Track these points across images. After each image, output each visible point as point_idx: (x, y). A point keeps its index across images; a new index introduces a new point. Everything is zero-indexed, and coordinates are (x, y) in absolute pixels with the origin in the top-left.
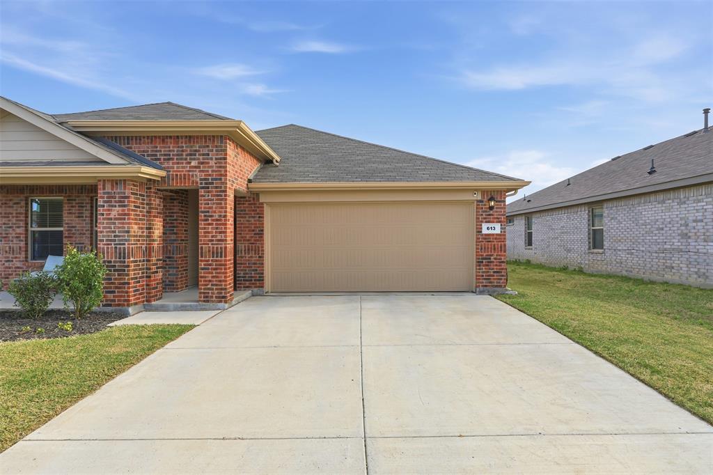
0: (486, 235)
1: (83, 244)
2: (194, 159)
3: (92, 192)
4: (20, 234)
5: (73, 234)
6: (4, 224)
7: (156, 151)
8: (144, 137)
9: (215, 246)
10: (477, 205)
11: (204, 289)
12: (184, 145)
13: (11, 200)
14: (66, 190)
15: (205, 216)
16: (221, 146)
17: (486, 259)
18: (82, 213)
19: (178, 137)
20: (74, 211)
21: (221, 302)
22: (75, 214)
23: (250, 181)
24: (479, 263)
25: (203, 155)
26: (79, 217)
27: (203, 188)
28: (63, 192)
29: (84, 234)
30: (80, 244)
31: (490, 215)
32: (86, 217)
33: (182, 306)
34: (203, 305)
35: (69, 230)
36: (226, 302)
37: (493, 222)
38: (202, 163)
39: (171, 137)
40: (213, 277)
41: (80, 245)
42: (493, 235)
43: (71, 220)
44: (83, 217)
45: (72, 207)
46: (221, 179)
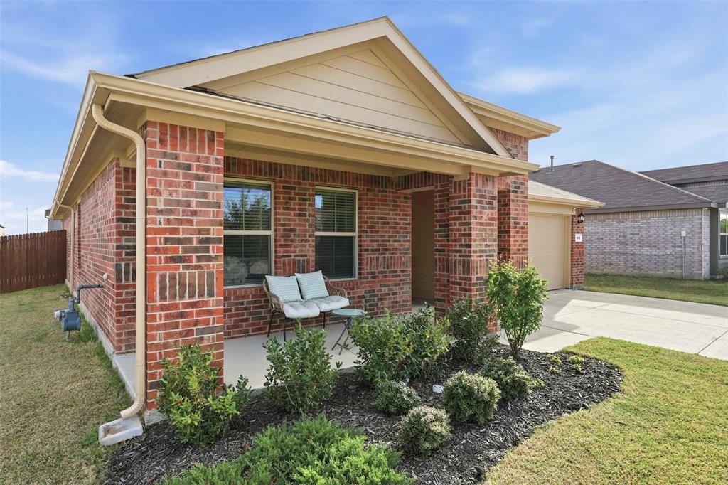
0: (577, 243)
1: (306, 256)
3: (317, 180)
5: (292, 241)
10: (573, 219)
14: (281, 172)
17: (577, 262)
18: (304, 210)
20: (292, 206)
22: (294, 209)
26: (300, 215)
28: (276, 174)
29: (307, 241)
30: (302, 256)
31: (578, 227)
32: (309, 215)
35: (286, 235)
37: (579, 233)
41: (301, 258)
43: (289, 220)
44: (305, 215)
45: (290, 199)
46: (524, 184)
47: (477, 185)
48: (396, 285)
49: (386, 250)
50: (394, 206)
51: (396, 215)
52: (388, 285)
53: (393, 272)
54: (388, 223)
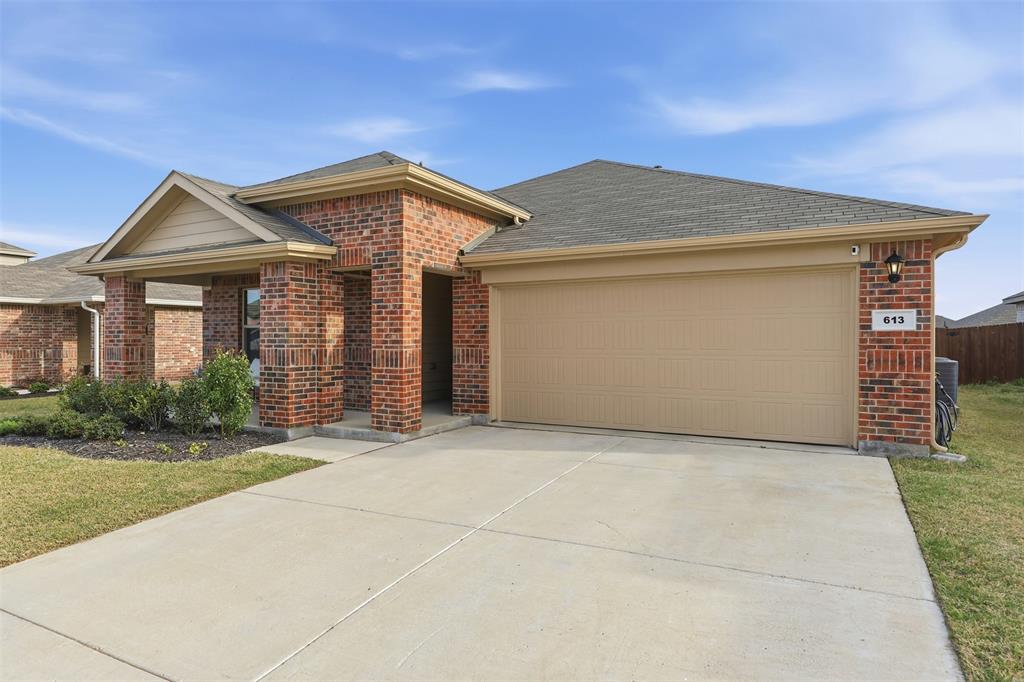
0: (881, 333)
2: (366, 227)
4: (234, 332)
6: (222, 321)
7: (327, 221)
8: (315, 203)
9: (390, 350)
10: (862, 273)
11: (378, 411)
12: (355, 208)
13: (227, 293)
15: (378, 307)
16: (396, 205)
17: (881, 382)
19: (349, 198)
21: (395, 431)
23: (462, 253)
24: (865, 391)
25: (377, 220)
27: (376, 267)
31: (889, 292)
33: (354, 433)
34: (376, 434)
36: (402, 432)
37: (899, 307)
38: (375, 232)
39: (341, 199)
40: (387, 394)
42: (899, 333)
46: (396, 253)
47: (265, 275)
48: (362, 378)
49: (352, 341)
50: (359, 295)
51: (363, 304)
52: (354, 378)
53: (359, 364)
54: (354, 313)
